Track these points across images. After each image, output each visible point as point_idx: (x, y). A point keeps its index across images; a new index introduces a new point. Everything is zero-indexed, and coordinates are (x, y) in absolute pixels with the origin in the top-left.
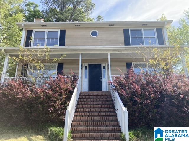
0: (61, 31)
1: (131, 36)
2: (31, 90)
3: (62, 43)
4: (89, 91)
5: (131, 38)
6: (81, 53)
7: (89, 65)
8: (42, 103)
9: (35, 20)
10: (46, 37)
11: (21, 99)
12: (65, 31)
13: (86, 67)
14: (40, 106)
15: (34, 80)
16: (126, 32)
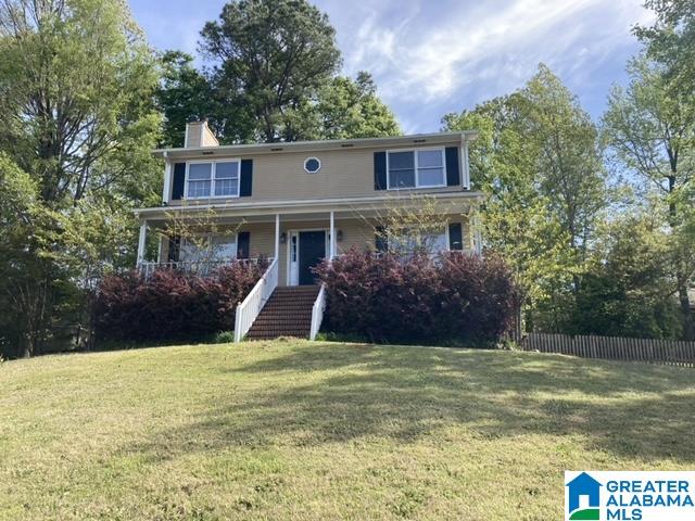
0: (243, 162)
1: (390, 167)
2: (191, 284)
3: (246, 191)
4: (300, 284)
5: (390, 172)
6: (278, 213)
7: (301, 233)
8: (207, 303)
9: (187, 126)
10: (213, 177)
11: (177, 297)
12: (251, 161)
13: (294, 239)
14: (205, 308)
15: (194, 267)
16: (379, 158)
